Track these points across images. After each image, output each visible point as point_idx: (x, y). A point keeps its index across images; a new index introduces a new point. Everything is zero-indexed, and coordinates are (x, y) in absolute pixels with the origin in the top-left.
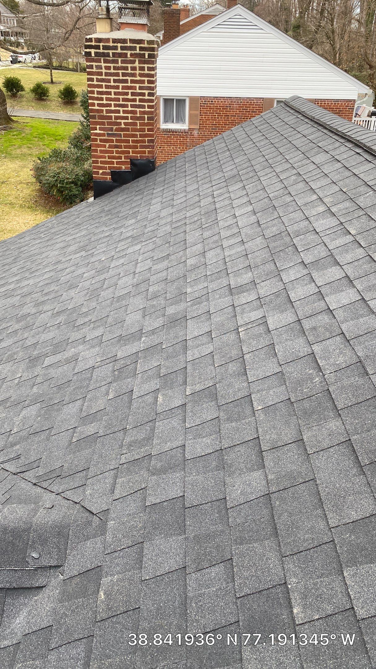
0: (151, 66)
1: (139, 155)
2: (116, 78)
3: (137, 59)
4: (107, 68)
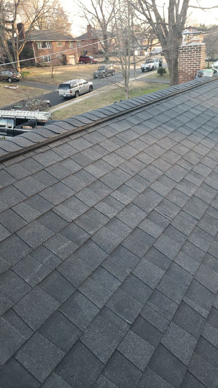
0: (200, 53)
2: (188, 59)
3: (195, 52)
4: (185, 56)
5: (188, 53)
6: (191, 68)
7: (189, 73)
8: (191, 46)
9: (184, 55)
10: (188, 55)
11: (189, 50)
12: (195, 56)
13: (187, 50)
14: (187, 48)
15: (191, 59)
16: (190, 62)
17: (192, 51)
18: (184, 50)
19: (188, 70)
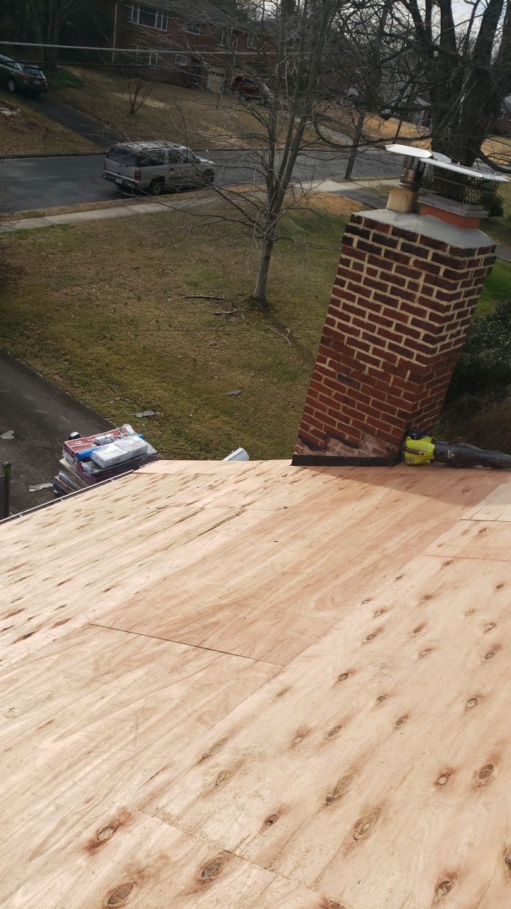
1: (377, 429)
2: (379, 292)
3: (424, 273)
4: (371, 272)
5: (389, 267)
6: (382, 343)
7: (369, 366)
8: (411, 236)
9: (366, 265)
10: (383, 276)
11: (398, 250)
12: (419, 294)
13: (384, 248)
14: (389, 236)
15: (394, 303)
16: (387, 312)
17: (411, 263)
18: (370, 242)
19: (366, 348)
